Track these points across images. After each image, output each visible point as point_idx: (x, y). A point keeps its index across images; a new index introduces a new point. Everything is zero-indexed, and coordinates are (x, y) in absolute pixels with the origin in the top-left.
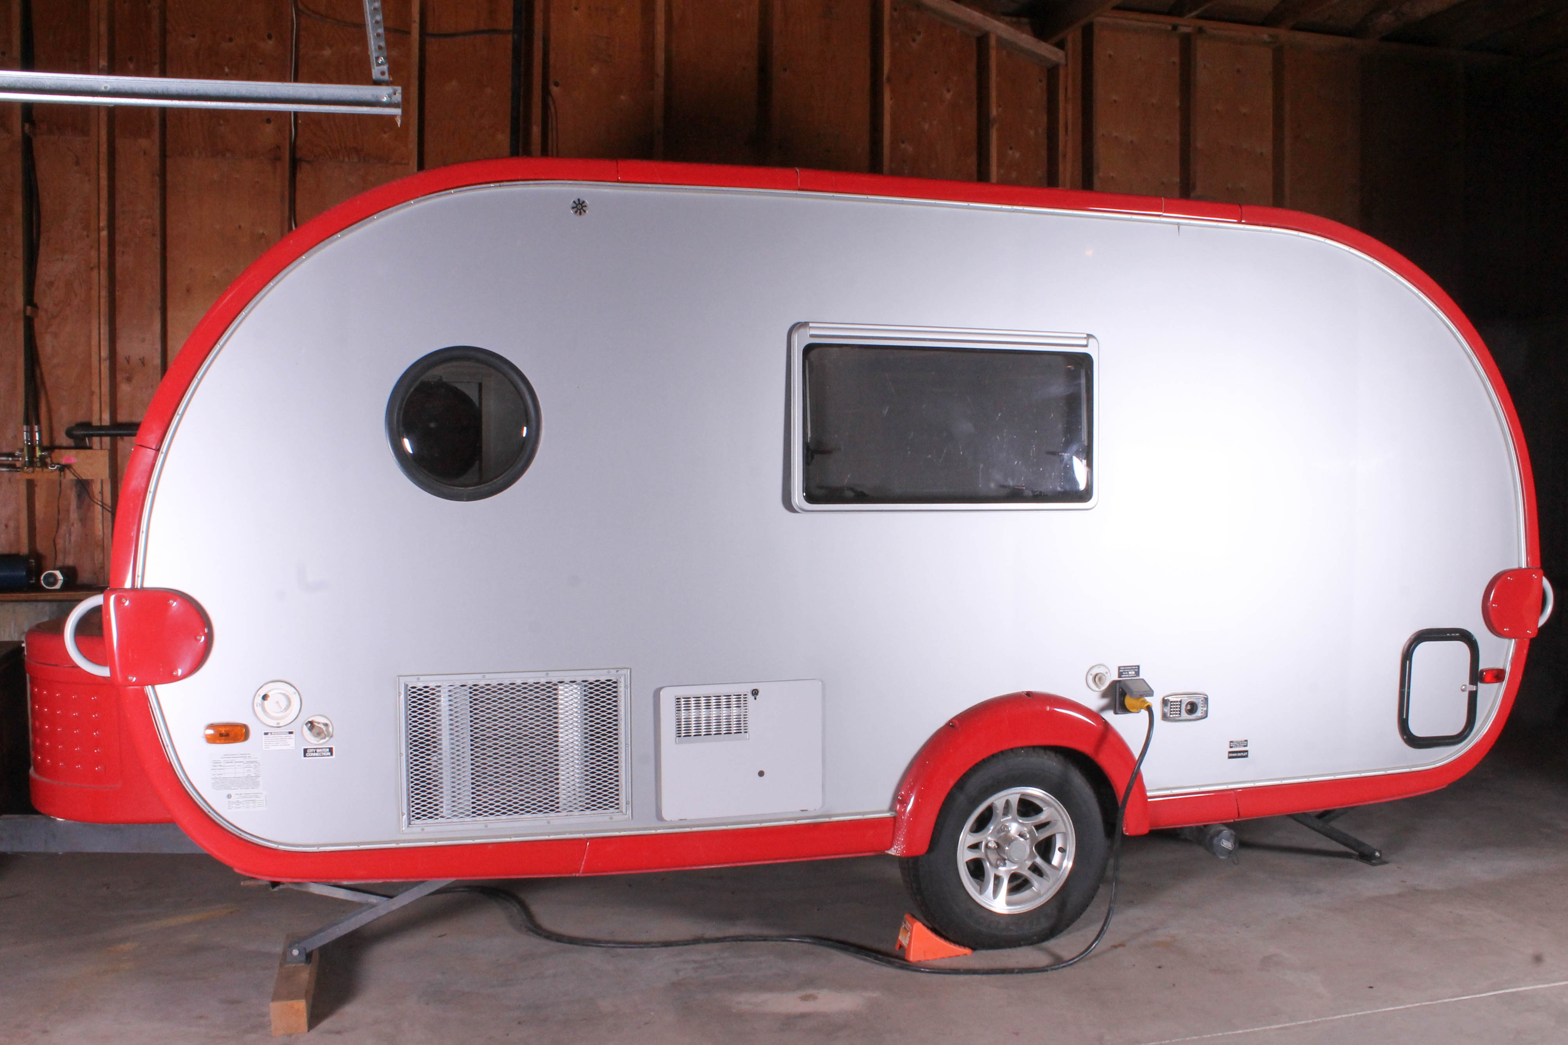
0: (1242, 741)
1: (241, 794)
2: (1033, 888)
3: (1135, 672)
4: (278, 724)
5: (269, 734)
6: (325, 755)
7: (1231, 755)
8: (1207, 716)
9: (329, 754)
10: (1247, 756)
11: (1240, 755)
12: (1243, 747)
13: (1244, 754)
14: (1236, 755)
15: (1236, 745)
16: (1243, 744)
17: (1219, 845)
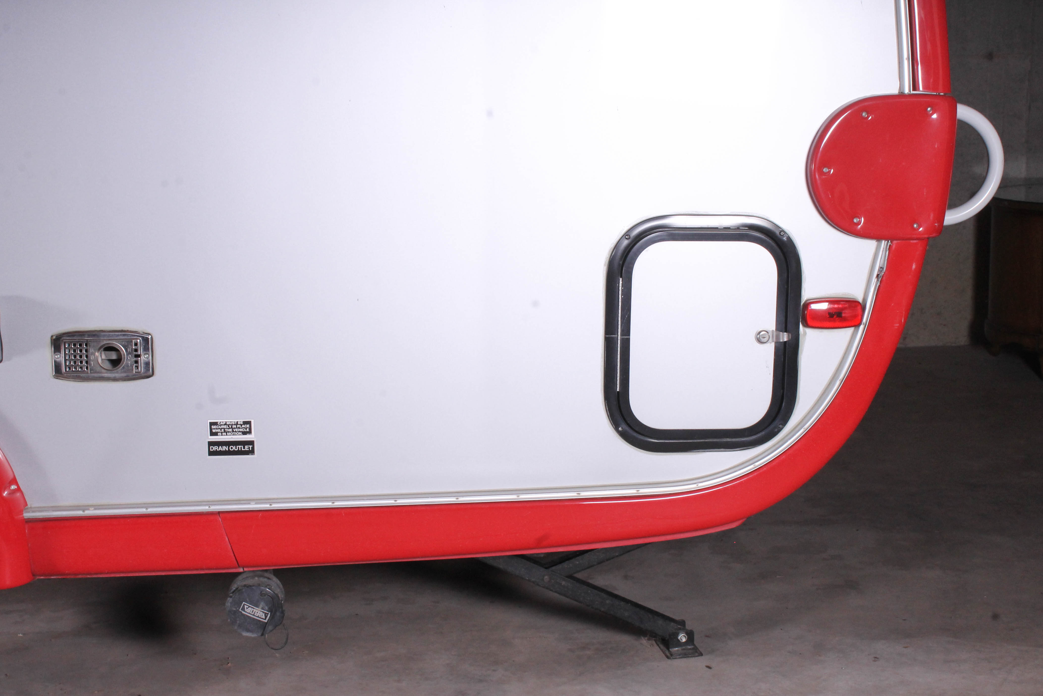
0: (237, 424)
7: (215, 448)
8: (153, 374)
10: (252, 452)
11: (236, 449)
12: (240, 435)
13: (244, 448)
14: (227, 450)
15: (225, 430)
16: (241, 428)
17: (241, 611)
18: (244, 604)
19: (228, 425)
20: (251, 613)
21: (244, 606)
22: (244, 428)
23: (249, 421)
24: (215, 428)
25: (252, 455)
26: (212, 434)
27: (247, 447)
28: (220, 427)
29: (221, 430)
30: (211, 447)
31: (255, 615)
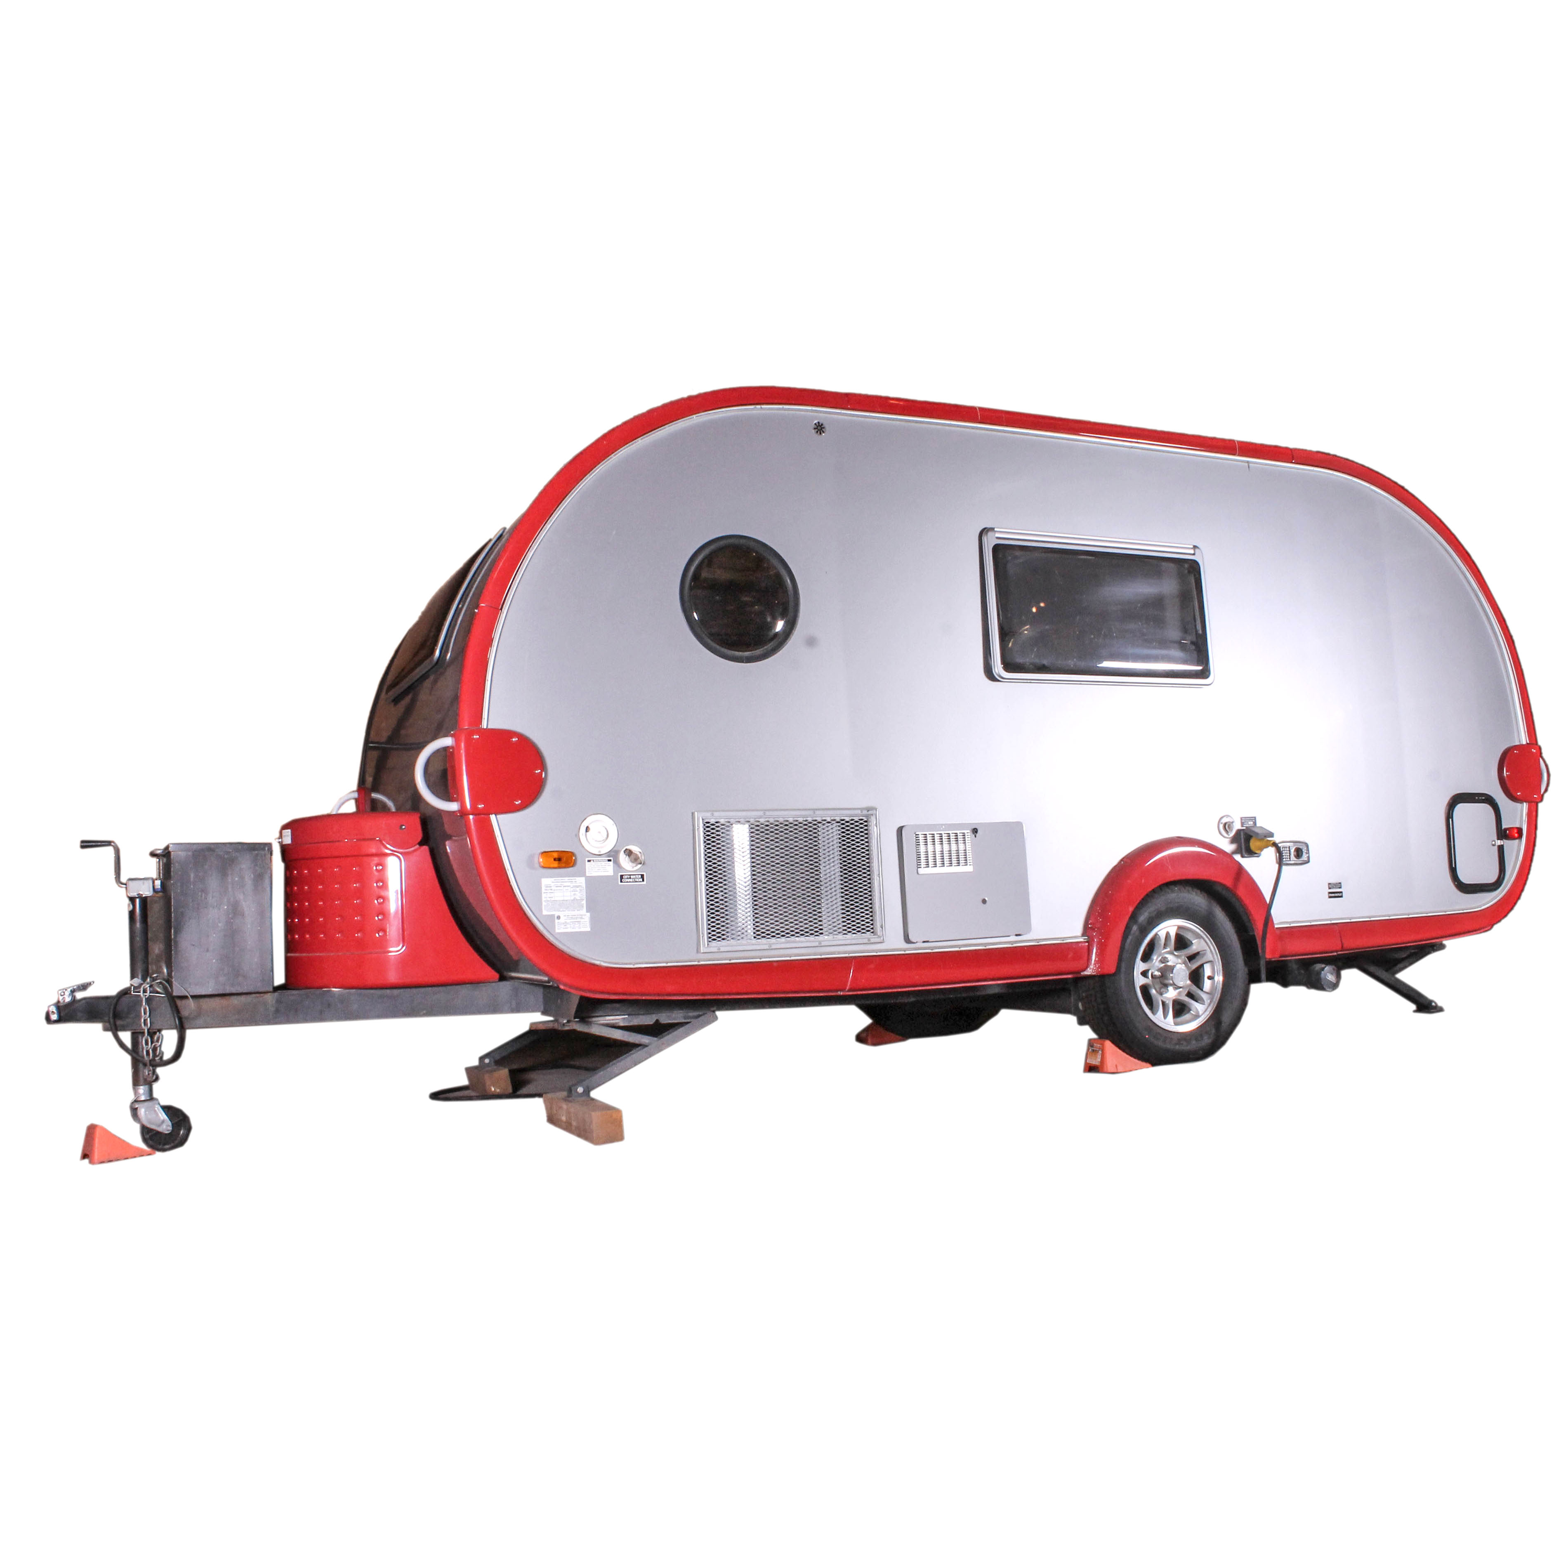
0: (1337, 884)
1: (568, 916)
3: (1253, 822)
4: (600, 851)
5: (592, 861)
6: (638, 881)
7: (1331, 895)
8: (1310, 861)
9: (641, 880)
10: (1341, 896)
14: (1335, 895)
15: (1333, 887)
22: (1339, 885)
23: (1344, 879)
24: (1330, 886)
26: (1329, 889)
27: (1341, 893)
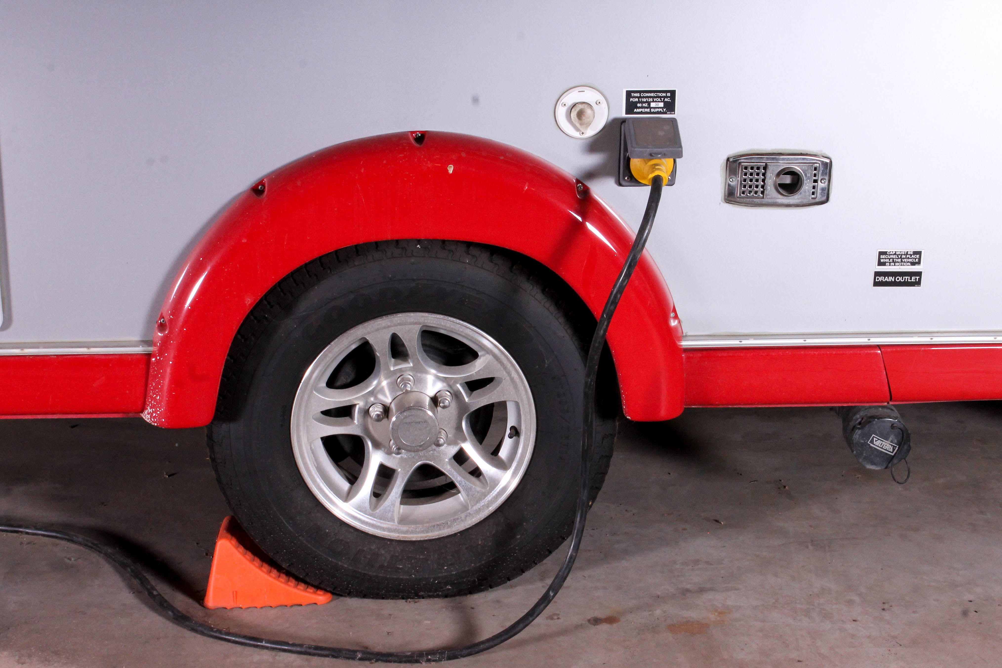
2: (459, 494)
3: (665, 103)
7: (881, 279)
8: (827, 200)
10: (918, 283)
11: (902, 280)
12: (909, 265)
13: (911, 279)
14: (893, 280)
15: (893, 260)
16: (910, 258)
17: (870, 443)
18: (873, 436)
19: (898, 255)
20: (879, 446)
21: (873, 439)
22: (914, 258)
23: (919, 251)
24: (883, 258)
25: (918, 286)
26: (880, 264)
27: (914, 278)
28: (889, 257)
29: (890, 260)
30: (877, 277)
31: (883, 448)
